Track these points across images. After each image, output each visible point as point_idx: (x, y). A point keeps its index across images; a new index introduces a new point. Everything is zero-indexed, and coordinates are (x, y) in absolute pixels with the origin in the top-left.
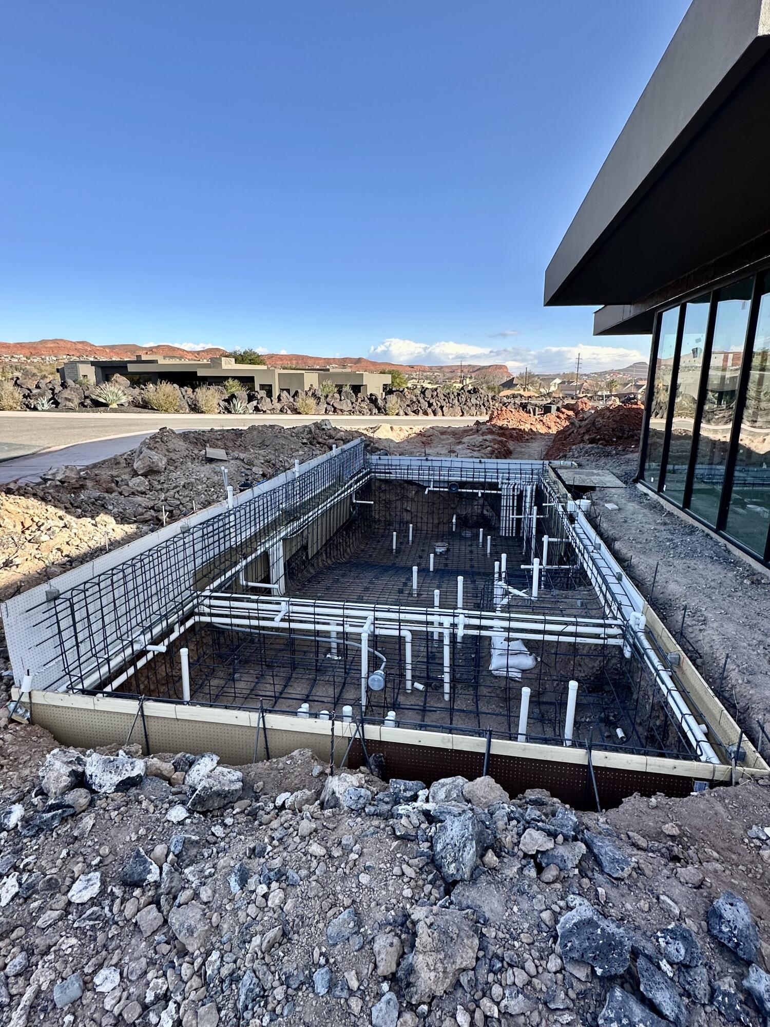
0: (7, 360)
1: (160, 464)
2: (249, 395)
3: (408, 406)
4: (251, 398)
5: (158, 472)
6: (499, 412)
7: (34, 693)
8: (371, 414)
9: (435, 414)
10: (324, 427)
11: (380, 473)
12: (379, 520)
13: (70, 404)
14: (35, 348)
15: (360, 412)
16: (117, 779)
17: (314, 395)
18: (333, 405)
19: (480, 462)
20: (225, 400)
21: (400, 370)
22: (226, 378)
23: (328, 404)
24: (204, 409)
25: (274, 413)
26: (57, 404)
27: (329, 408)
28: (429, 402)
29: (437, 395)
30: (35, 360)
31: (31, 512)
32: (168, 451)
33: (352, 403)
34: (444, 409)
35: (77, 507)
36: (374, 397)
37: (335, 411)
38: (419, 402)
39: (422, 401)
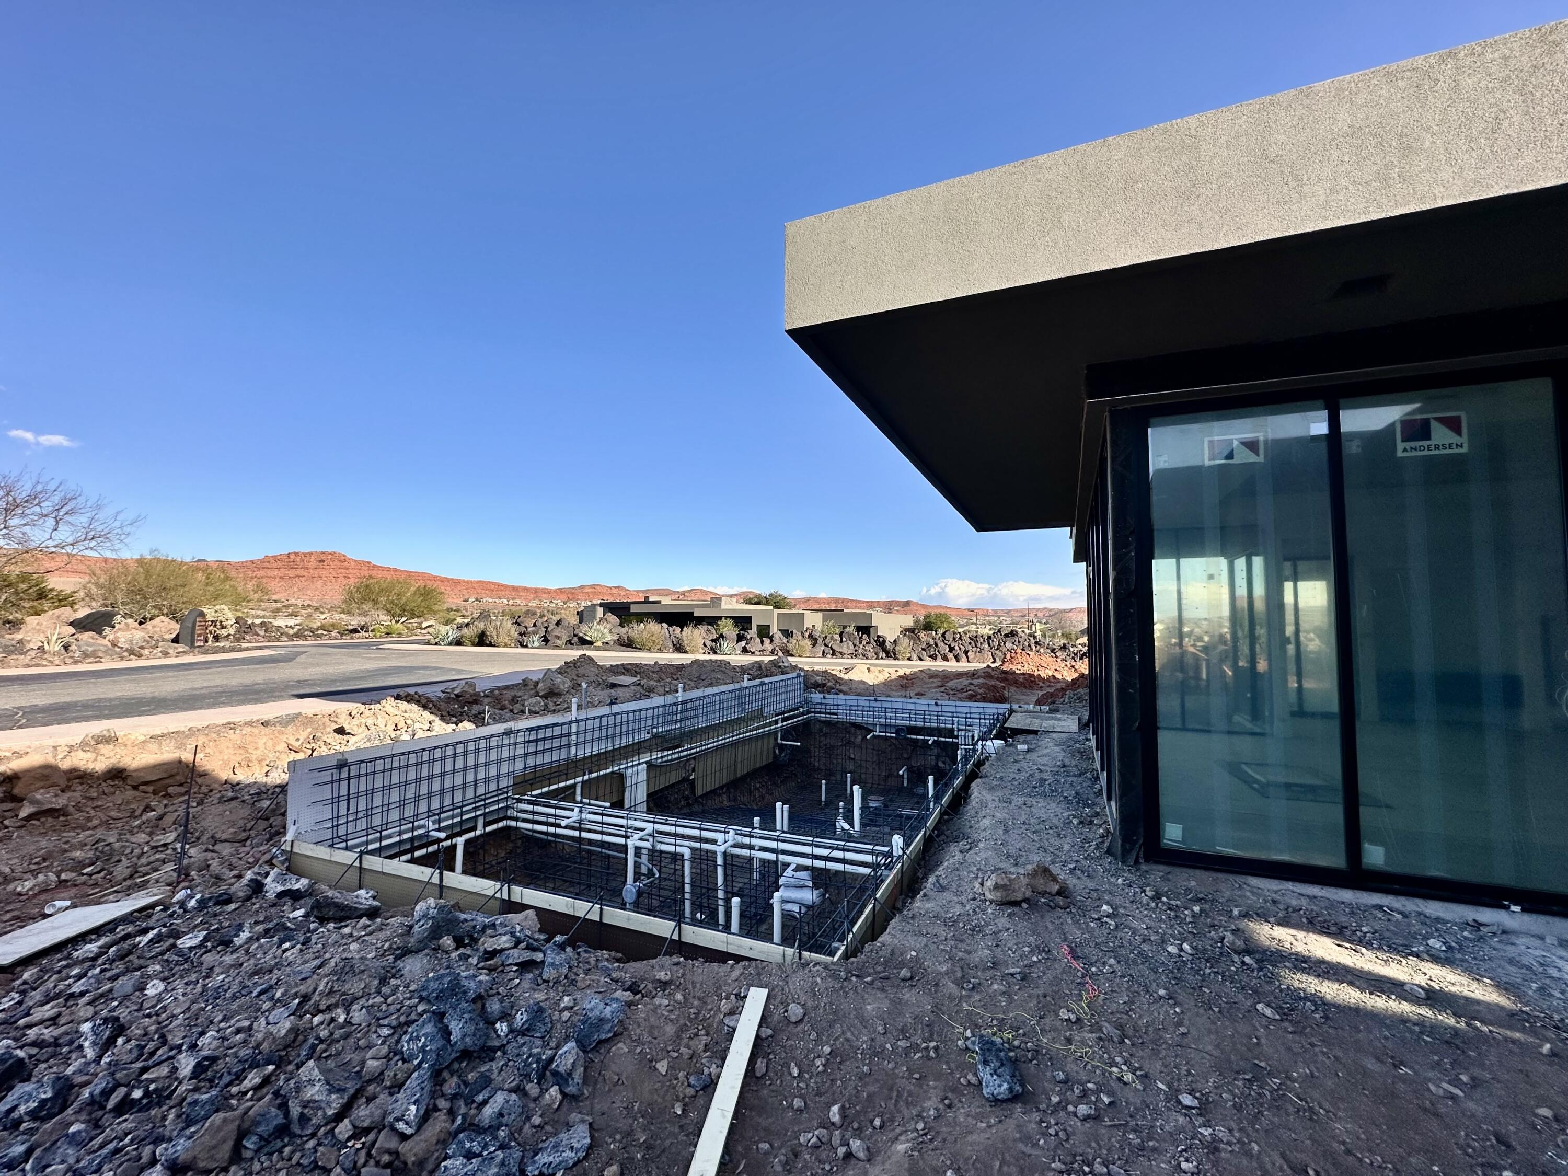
0: (546, 605)
1: (562, 687)
2: (738, 635)
3: (923, 649)
4: (740, 638)
5: (558, 695)
6: (1013, 655)
7: (296, 843)
8: (877, 658)
9: (958, 661)
10: (781, 664)
11: (820, 713)
12: (819, 769)
13: (559, 642)
14: (573, 593)
15: (864, 656)
16: (280, 888)
17: (810, 636)
18: (831, 648)
19: (936, 704)
20: (713, 641)
21: (949, 612)
22: (720, 618)
23: (826, 645)
24: (688, 649)
25: (764, 655)
26: (546, 640)
27: (827, 650)
28: (949, 646)
29: (960, 638)
30: (571, 605)
31: (407, 715)
32: (577, 676)
33: (855, 646)
34: (969, 654)
35: (453, 716)
36: (881, 640)
37: (833, 654)
38: (936, 645)
39: (941, 644)
